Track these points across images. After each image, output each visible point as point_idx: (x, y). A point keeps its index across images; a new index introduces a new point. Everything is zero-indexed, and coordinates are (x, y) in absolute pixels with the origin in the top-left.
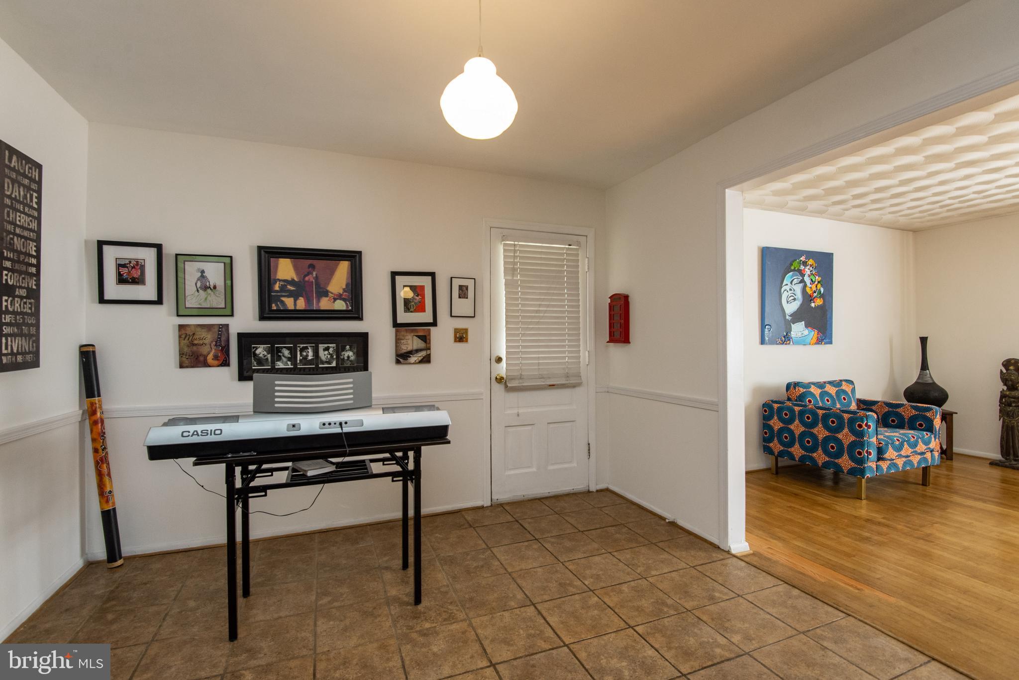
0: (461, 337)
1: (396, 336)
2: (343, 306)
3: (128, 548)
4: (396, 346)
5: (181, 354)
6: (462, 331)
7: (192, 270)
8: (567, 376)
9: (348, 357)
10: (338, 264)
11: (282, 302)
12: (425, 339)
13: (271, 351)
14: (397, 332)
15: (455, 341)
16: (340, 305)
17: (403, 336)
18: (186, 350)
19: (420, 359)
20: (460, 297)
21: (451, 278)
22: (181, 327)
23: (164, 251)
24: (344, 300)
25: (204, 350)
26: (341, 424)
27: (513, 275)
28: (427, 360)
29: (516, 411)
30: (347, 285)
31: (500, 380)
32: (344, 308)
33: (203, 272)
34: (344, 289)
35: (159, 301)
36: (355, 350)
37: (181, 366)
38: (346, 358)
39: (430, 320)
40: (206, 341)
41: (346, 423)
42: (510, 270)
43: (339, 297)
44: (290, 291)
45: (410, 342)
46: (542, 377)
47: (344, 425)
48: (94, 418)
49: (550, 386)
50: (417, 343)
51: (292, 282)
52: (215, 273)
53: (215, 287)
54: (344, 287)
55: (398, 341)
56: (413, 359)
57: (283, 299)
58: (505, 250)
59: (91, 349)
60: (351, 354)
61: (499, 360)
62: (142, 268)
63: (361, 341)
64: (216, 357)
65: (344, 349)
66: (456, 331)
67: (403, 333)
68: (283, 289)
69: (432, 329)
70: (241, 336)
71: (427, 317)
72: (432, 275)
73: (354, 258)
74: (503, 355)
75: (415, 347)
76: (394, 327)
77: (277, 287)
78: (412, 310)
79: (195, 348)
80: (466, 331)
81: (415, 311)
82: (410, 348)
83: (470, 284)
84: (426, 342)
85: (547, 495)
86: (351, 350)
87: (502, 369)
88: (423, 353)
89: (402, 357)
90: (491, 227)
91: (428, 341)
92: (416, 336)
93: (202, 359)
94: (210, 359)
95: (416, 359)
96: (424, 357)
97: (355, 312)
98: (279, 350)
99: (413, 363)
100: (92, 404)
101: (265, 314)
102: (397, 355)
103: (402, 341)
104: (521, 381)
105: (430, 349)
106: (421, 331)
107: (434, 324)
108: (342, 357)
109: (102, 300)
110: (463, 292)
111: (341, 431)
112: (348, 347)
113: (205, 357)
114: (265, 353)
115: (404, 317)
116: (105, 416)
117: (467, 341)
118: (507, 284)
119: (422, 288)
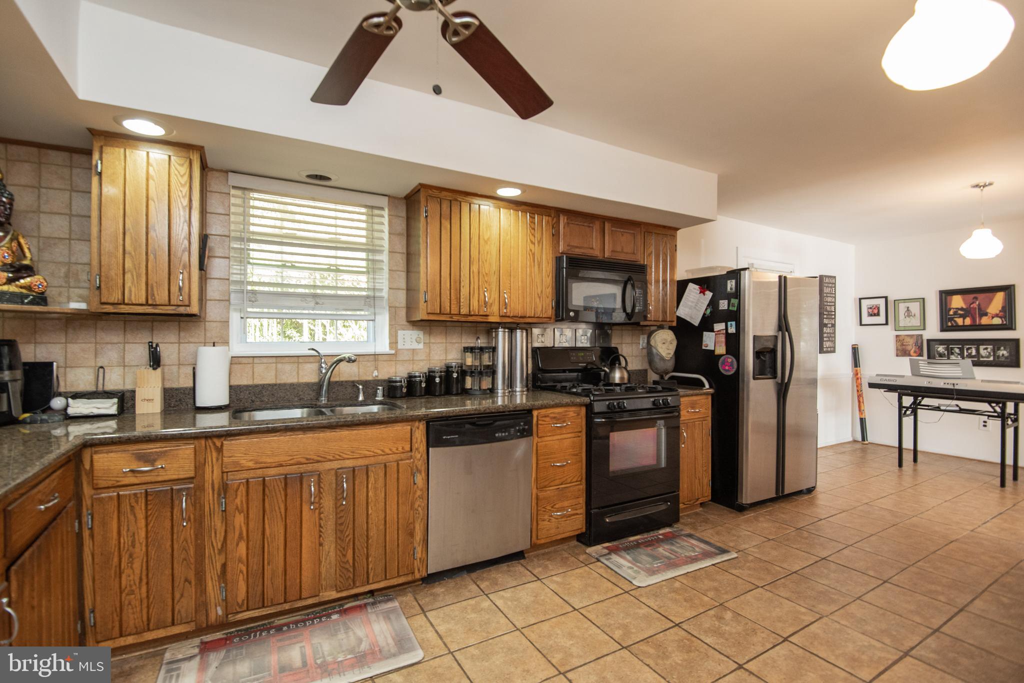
3: (871, 438)
5: (897, 350)
7: (902, 307)
9: (1003, 355)
10: (995, 295)
11: (955, 321)
13: (947, 349)
18: (899, 347)
22: (897, 336)
23: (889, 299)
25: (909, 348)
33: (908, 308)
35: (887, 324)
36: (1008, 350)
37: (897, 356)
38: (1001, 355)
40: (910, 343)
41: (957, 385)
44: (960, 314)
47: (955, 385)
48: (857, 377)
51: (962, 309)
52: (915, 308)
53: (915, 315)
57: (955, 319)
59: (856, 346)
62: (878, 309)
63: (1015, 345)
64: (915, 352)
65: (999, 350)
68: (955, 313)
70: (929, 341)
73: (1009, 290)
77: (951, 312)
79: (904, 347)
86: (1005, 350)
93: (907, 352)
94: (912, 352)
98: (952, 349)
100: (856, 371)
101: (943, 329)
108: (998, 355)
109: (861, 325)
111: (953, 388)
112: (1002, 348)
113: (910, 351)
114: (944, 350)
116: (862, 376)
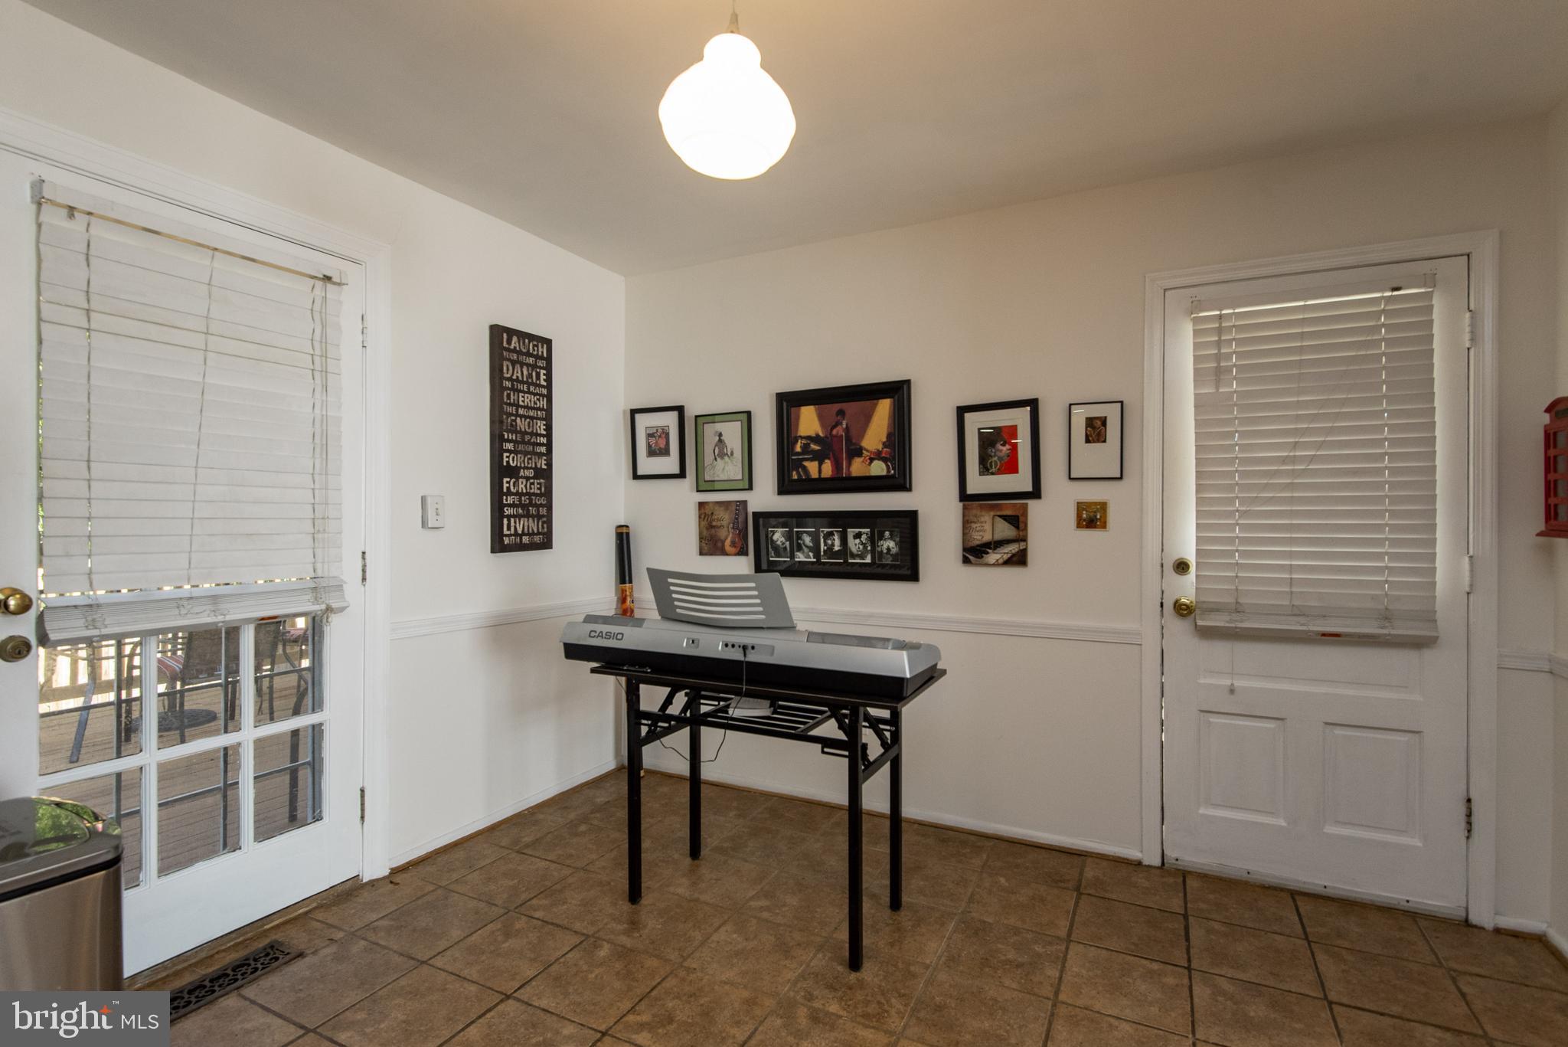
0: (1091, 518)
1: (964, 516)
2: (883, 470)
4: (964, 534)
5: (701, 538)
6: (1094, 508)
8: (1387, 617)
9: (889, 549)
10: (876, 404)
11: (805, 468)
12: (1017, 521)
13: (789, 536)
14: (965, 508)
15: (1079, 526)
16: (878, 468)
17: (976, 516)
18: (705, 533)
19: (1006, 557)
20: (1088, 441)
21: (1070, 405)
22: (701, 505)
23: (687, 414)
24: (885, 460)
25: (722, 533)
26: (745, 648)
27: (1218, 383)
28: (1019, 560)
29: (1228, 682)
30: (889, 436)
31: (1182, 610)
32: (884, 473)
33: (720, 435)
34: (884, 443)
35: (682, 475)
36: (898, 539)
37: (701, 554)
38: (885, 551)
39: (1028, 487)
40: (724, 523)
41: (753, 648)
42: (1212, 370)
43: (878, 456)
44: (813, 452)
45: (988, 527)
46: (1298, 612)
47: (749, 651)
48: (624, 606)
49: (1324, 635)
50: (1004, 530)
51: (816, 439)
52: (732, 433)
53: (732, 454)
54: (884, 440)
55: (966, 523)
56: (993, 557)
57: (806, 464)
58: (1196, 333)
59: (624, 530)
60: (892, 544)
61: (1182, 567)
62: (667, 435)
63: (907, 524)
64: (733, 544)
65: (881, 537)
66: (1081, 507)
67: (974, 512)
68: (806, 449)
69: (1032, 504)
70: (755, 515)
71: (1021, 481)
72: (1033, 404)
73: (898, 391)
74: (1191, 558)
75: (998, 536)
76: (961, 500)
77: (798, 449)
78: (994, 470)
79: (713, 531)
80: (1103, 506)
81: (1000, 472)
82: (987, 537)
83: (1112, 413)
84: (1017, 527)
85: (1321, 891)
86: (892, 538)
87: (1187, 588)
88: (1013, 548)
89: (974, 553)
90: (1165, 290)
91: (1022, 526)
92: (1000, 516)
93: (719, 544)
94: (728, 545)
95: (998, 556)
96: (1013, 555)
97: (900, 481)
98: (799, 535)
99: (994, 565)
100: (623, 591)
101: (785, 487)
102: (965, 550)
103: (974, 526)
104: (1235, 616)
105: (1024, 540)
106: (1009, 507)
107: (1036, 493)
108: (879, 549)
109: (636, 476)
110: (1096, 430)
111: (743, 659)
112: (887, 534)
113: (723, 542)
114: (783, 539)
115: (978, 483)
116: (635, 606)
117: (1104, 526)
118: (1200, 405)
119: (1012, 431)
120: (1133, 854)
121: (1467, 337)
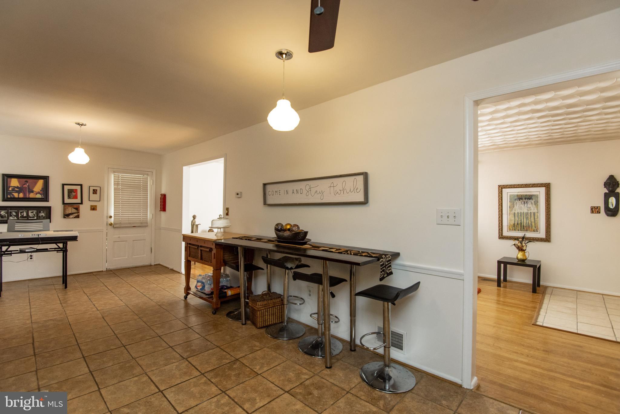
0: (93, 208)
1: (64, 208)
2: (40, 196)
4: (64, 212)
6: (94, 206)
8: (141, 223)
9: (42, 216)
10: (38, 181)
11: (13, 195)
12: (77, 209)
13: (7, 213)
14: (64, 206)
15: (91, 210)
16: (39, 196)
17: (67, 208)
19: (74, 216)
20: (93, 194)
21: (90, 186)
24: (40, 194)
26: (38, 235)
27: (118, 186)
28: (78, 217)
29: (118, 236)
30: (42, 188)
31: (111, 224)
32: (41, 197)
34: (41, 190)
36: (45, 213)
38: (41, 216)
39: (80, 202)
41: (40, 235)
42: (116, 184)
43: (39, 193)
44: (16, 191)
45: (70, 210)
46: (130, 223)
47: (39, 235)
49: (133, 226)
50: (74, 211)
51: (17, 187)
54: (41, 189)
55: (64, 210)
56: (71, 216)
58: (114, 177)
60: (43, 214)
61: (111, 217)
63: (48, 210)
65: (40, 212)
66: (91, 206)
67: (67, 207)
68: (13, 190)
69: (80, 205)
71: (78, 201)
72: (81, 185)
73: (46, 179)
74: (113, 216)
75: (72, 212)
76: (63, 204)
77: (10, 189)
78: (71, 198)
80: (96, 206)
81: (73, 198)
82: (70, 212)
83: (98, 189)
84: (77, 210)
85: (132, 267)
86: (43, 213)
87: (112, 220)
88: (76, 214)
89: (66, 216)
90: (108, 168)
91: (78, 210)
92: (73, 208)
95: (73, 216)
96: (76, 216)
97: (46, 199)
98: (11, 213)
99: (72, 218)
101: (5, 199)
102: (64, 215)
103: (67, 210)
104: (120, 225)
105: (79, 213)
106: (75, 206)
107: (82, 203)
108: (39, 215)
110: (95, 192)
111: (38, 237)
112: (42, 212)
114: (5, 214)
115: (67, 201)
117: (96, 210)
118: (115, 189)
119: (76, 190)
120: (101, 270)
121: (152, 183)
